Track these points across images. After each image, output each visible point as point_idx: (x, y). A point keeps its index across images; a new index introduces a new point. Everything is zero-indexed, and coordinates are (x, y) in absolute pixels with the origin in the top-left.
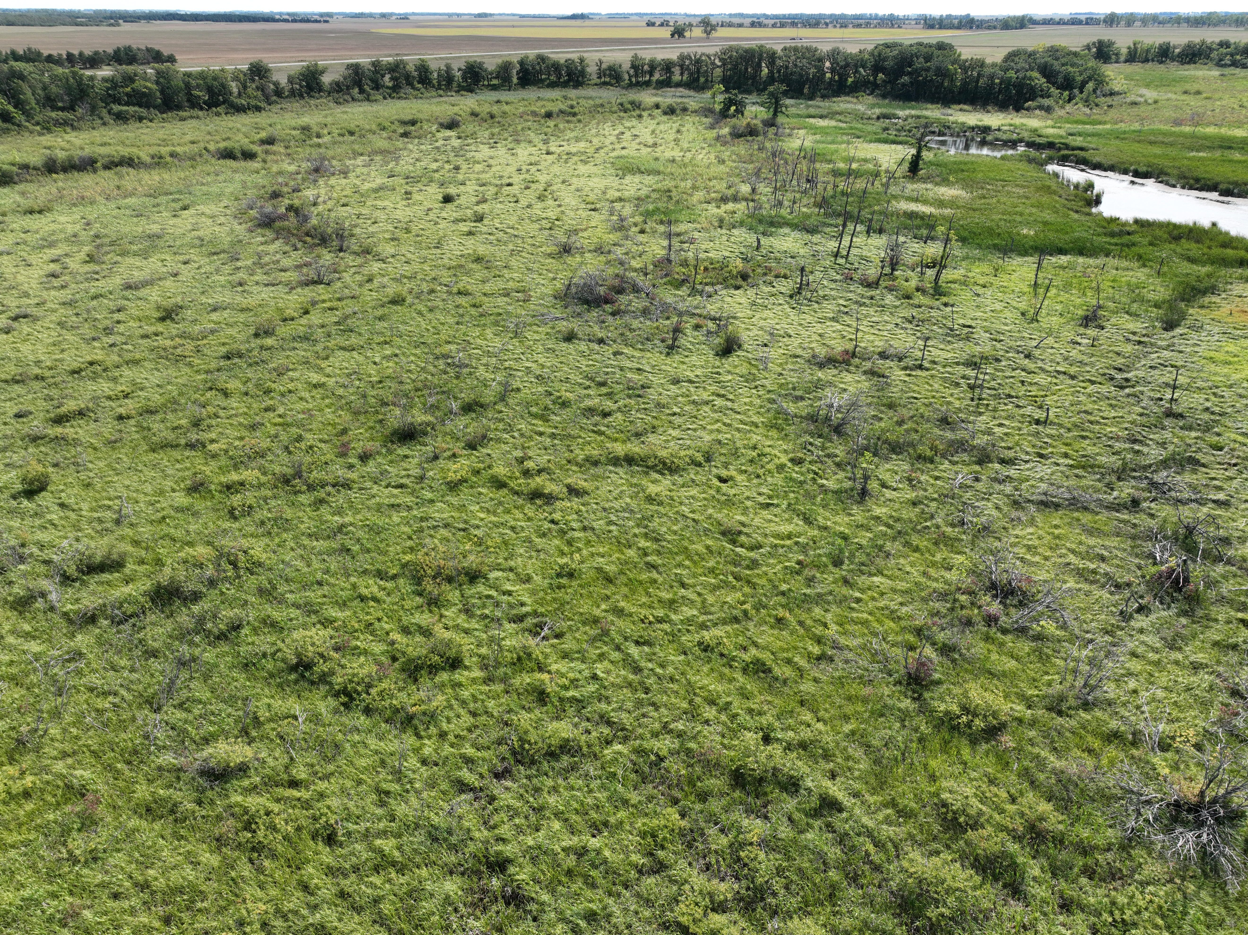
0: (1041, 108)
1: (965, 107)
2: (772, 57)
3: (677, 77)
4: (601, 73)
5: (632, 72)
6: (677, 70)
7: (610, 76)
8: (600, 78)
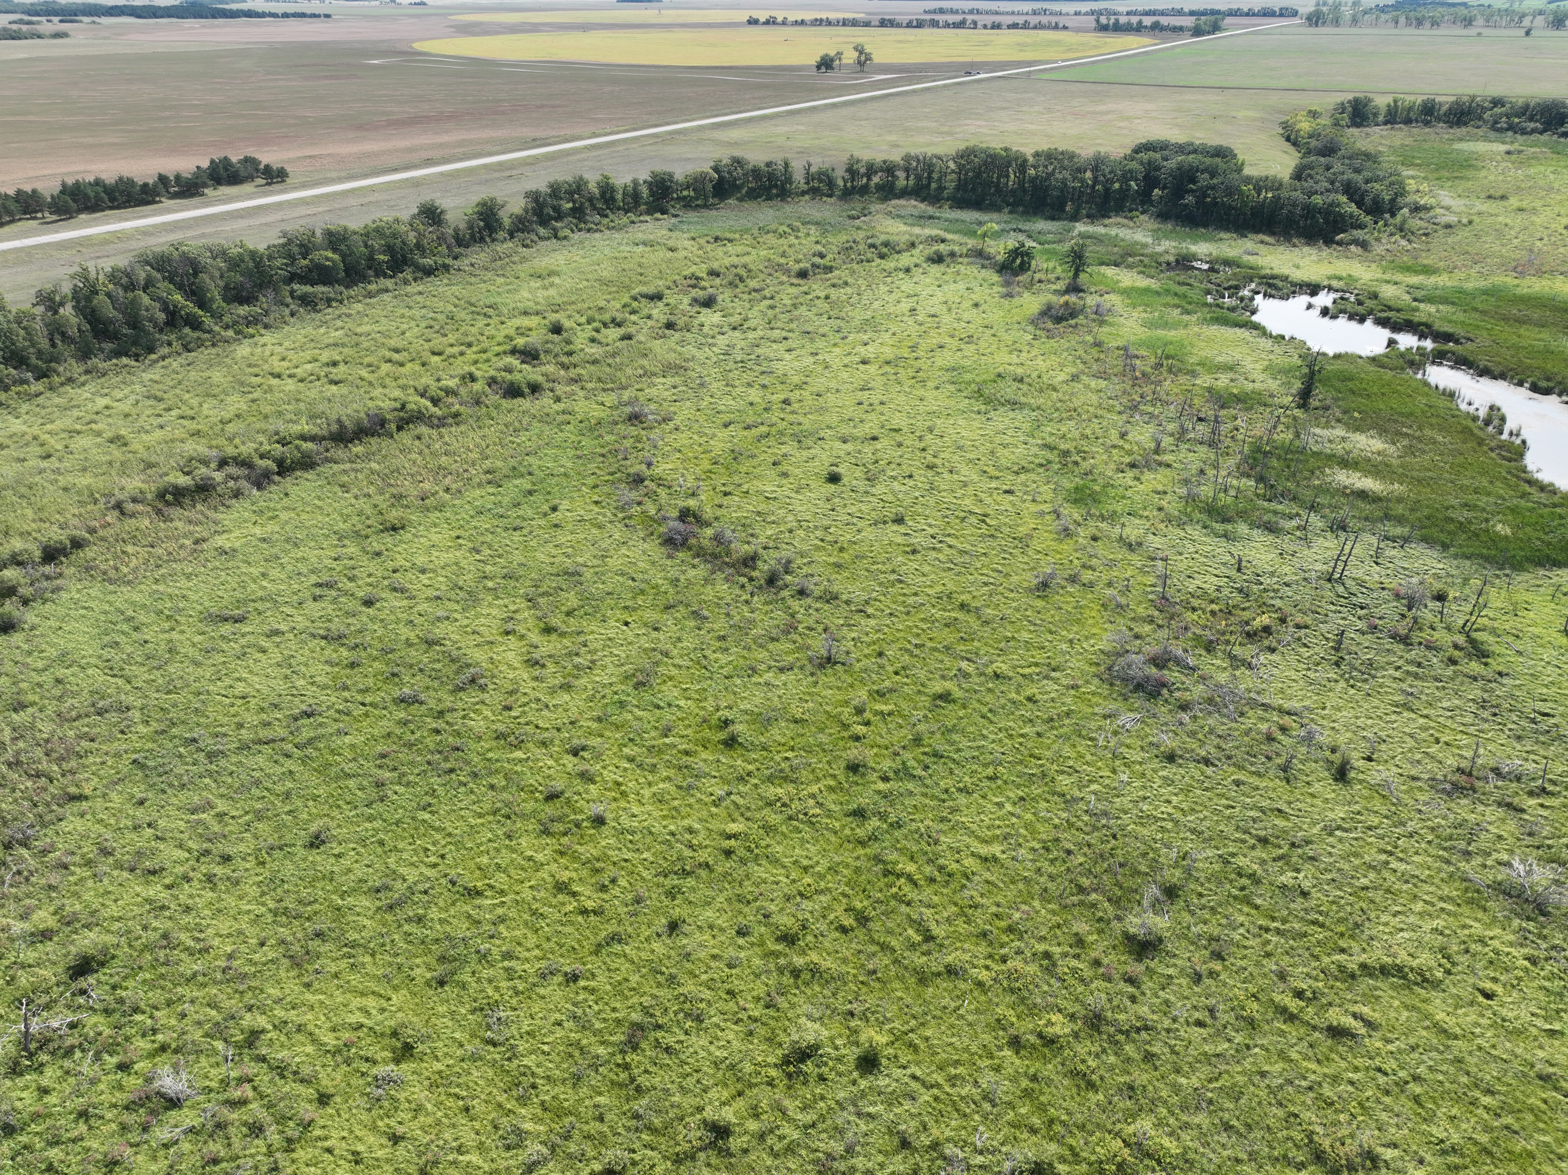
0: (1356, 242)
1: (1267, 239)
2: (1023, 165)
3: (901, 183)
4: (809, 177)
5: (847, 176)
6: (901, 174)
7: (820, 181)
8: (807, 183)
